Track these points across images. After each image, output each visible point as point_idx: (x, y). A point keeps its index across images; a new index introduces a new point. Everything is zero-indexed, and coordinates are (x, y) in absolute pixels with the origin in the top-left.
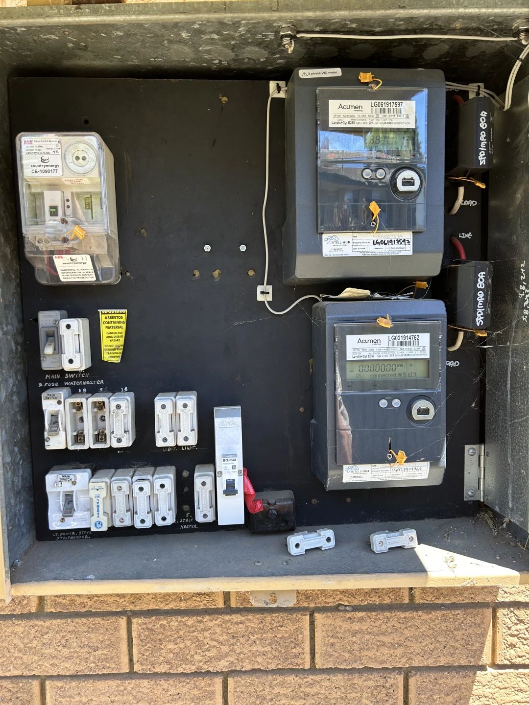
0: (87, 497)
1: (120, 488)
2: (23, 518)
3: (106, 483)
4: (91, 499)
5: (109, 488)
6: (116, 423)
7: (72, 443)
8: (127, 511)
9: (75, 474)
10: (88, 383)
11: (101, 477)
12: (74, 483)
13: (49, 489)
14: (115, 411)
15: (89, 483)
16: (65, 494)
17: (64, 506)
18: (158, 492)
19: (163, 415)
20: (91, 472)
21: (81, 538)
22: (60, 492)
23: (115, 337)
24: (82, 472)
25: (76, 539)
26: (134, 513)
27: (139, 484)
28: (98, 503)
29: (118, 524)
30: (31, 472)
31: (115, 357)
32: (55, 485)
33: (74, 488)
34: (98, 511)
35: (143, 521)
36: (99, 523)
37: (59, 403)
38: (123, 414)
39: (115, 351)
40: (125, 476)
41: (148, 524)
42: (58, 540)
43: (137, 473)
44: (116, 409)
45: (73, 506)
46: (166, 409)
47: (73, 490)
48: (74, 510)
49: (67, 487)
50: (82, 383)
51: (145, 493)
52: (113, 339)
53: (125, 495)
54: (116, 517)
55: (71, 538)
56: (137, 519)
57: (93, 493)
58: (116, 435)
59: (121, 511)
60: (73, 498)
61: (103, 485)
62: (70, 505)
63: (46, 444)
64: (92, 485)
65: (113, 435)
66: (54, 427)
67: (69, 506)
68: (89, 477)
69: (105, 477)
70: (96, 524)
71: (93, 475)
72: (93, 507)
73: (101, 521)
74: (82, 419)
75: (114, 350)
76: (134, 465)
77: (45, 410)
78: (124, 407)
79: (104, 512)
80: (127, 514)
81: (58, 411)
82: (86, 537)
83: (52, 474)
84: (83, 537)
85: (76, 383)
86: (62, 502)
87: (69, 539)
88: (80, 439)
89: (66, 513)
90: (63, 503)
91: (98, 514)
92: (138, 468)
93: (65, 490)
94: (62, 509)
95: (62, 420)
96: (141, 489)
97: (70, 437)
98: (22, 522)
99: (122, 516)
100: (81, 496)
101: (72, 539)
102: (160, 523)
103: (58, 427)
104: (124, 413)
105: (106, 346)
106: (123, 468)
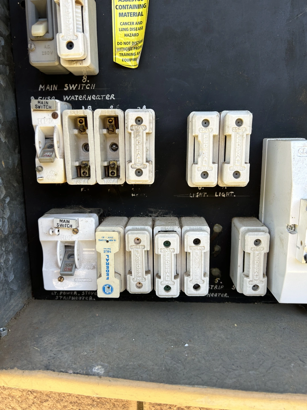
0: (93, 251)
1: (138, 241)
2: (12, 273)
3: (119, 233)
4: (99, 254)
5: (123, 240)
6: (135, 147)
7: (72, 176)
8: (147, 272)
9: (76, 218)
10: (94, 97)
11: (112, 225)
12: (76, 231)
13: (42, 238)
14: (134, 128)
15: (95, 232)
16: (63, 245)
17: (63, 261)
18: (191, 249)
19: (205, 136)
20: (97, 218)
21: (85, 299)
22: (56, 242)
23: (131, 29)
24: (87, 217)
25: (78, 300)
26: (155, 276)
27: (164, 237)
28: (107, 260)
29: (133, 289)
30: (24, 215)
31: (131, 60)
32: (51, 233)
33: (75, 238)
34: (108, 271)
35: (167, 288)
36: (109, 287)
37: (55, 116)
38: (145, 132)
39: (131, 52)
40: (143, 225)
41: (175, 293)
42: (58, 299)
43: (157, 223)
44: (135, 124)
45: (74, 261)
46: (209, 127)
47: (74, 240)
48: (76, 267)
49: (66, 235)
50: (87, 98)
51: (172, 250)
52: (129, 32)
53: (145, 251)
54: (132, 281)
55: (73, 298)
56: (160, 284)
57: (100, 246)
58: (135, 164)
59: (139, 273)
60: (74, 251)
61: (115, 235)
62: (71, 259)
63: (38, 175)
64: (99, 235)
65: (131, 164)
66: (47, 152)
67: (69, 261)
68: (95, 223)
69: (117, 225)
70: (104, 289)
71: (100, 222)
72: (100, 265)
73: (111, 284)
74: (86, 147)
75: (130, 49)
76: (152, 212)
77: (36, 126)
78: (148, 121)
79: (115, 272)
80: (146, 277)
81: (54, 128)
82: (91, 298)
83: (46, 217)
84: (86, 298)
85: (78, 98)
86: (60, 255)
87: (71, 299)
88: (84, 172)
89: (65, 271)
90: (62, 257)
91: (108, 275)
92: (157, 216)
93: (63, 240)
94: (60, 264)
95: (58, 142)
96: (167, 244)
97: (70, 167)
98: (11, 277)
99: (140, 279)
100: (84, 249)
101: (74, 300)
102: (190, 292)
103: (54, 151)
104: (147, 131)
105: (119, 43)
106: (138, 216)
